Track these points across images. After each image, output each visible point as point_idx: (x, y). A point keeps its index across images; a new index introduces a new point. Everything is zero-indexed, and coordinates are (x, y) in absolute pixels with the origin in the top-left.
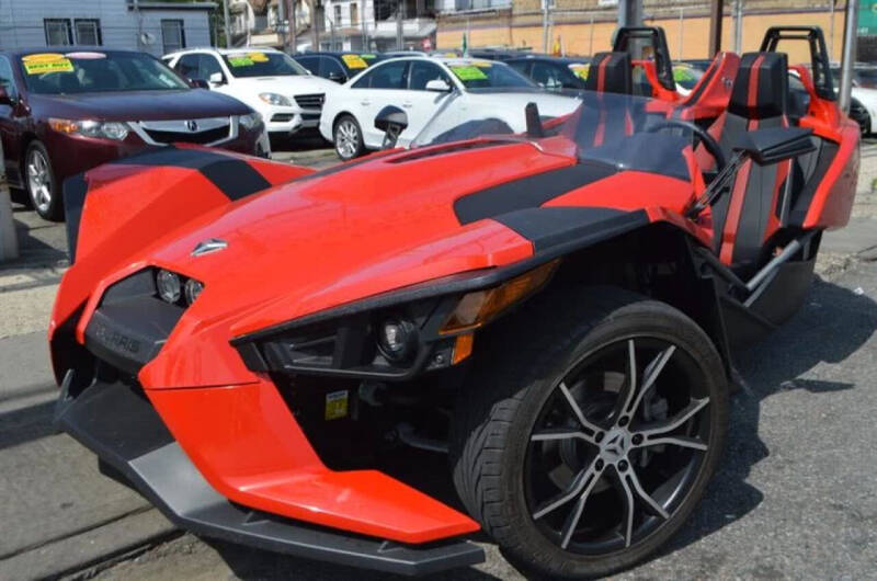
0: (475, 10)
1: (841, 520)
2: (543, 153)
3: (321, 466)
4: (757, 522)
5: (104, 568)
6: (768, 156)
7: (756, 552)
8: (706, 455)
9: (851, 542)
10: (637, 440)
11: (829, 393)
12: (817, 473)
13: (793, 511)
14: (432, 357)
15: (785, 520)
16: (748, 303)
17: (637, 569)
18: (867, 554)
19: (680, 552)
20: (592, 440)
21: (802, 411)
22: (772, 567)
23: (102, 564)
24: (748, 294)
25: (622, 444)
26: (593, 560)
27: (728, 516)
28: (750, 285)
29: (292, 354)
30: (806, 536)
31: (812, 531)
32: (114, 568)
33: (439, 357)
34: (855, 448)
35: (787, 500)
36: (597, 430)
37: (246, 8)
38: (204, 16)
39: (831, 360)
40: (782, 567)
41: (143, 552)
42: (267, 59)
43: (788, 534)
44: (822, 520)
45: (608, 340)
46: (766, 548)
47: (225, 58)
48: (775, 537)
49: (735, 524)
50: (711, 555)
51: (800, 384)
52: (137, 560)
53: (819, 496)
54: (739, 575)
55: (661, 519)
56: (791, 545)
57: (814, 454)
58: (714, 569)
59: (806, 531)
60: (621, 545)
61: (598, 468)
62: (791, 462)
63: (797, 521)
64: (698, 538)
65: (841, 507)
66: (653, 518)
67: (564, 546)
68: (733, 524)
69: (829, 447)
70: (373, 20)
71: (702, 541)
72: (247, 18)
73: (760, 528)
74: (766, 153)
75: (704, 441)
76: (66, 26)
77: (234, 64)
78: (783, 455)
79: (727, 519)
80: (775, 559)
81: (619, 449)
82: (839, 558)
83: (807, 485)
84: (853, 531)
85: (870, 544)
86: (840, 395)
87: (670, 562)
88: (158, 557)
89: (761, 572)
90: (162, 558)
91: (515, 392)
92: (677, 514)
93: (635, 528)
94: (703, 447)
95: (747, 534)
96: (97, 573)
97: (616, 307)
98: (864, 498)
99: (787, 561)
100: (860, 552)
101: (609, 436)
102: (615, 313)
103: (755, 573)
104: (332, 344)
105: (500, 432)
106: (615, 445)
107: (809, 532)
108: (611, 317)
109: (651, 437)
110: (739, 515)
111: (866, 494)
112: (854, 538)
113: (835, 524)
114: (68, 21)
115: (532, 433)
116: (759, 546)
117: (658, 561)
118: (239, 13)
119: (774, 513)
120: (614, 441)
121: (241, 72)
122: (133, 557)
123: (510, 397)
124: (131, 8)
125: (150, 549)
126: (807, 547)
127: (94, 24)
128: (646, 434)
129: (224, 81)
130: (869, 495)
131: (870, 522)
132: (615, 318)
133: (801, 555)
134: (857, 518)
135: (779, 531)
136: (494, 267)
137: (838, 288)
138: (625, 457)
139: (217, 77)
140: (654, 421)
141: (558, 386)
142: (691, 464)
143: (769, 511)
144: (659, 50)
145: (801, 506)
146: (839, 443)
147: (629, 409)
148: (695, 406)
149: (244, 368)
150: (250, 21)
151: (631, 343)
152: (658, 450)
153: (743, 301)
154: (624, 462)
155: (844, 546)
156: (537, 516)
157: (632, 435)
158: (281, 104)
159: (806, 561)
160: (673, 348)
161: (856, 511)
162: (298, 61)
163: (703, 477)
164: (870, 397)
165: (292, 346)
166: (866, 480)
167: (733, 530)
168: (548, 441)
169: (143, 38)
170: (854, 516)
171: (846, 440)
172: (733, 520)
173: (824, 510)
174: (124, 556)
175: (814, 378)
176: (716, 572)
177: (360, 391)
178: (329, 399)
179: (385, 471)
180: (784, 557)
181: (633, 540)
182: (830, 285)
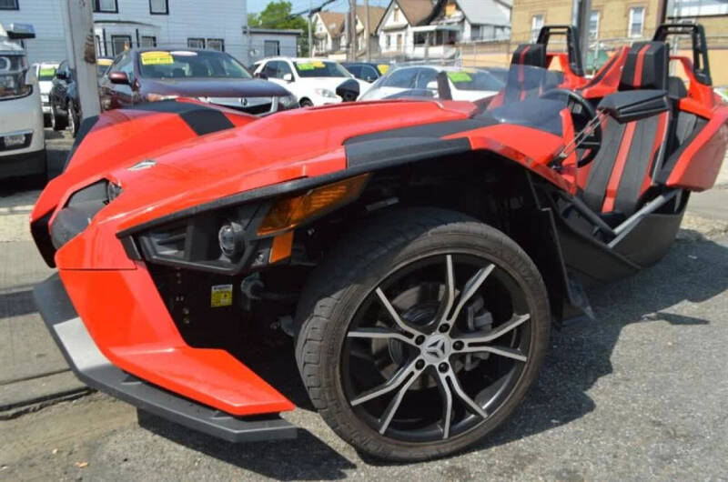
0: (484, 40)
1: (654, 436)
2: (442, 109)
3: (182, 343)
4: (578, 428)
5: (46, 405)
6: (623, 113)
7: (567, 456)
8: (526, 366)
9: (658, 457)
10: (459, 346)
11: (681, 326)
12: (648, 391)
13: (614, 422)
14: (255, 255)
15: (604, 430)
16: (612, 245)
17: (455, 458)
18: (670, 469)
19: (498, 448)
20: (412, 342)
21: (652, 339)
22: (575, 472)
23: (46, 402)
24: (614, 236)
25: (443, 348)
26: (411, 447)
27: (554, 421)
28: (617, 230)
29: (158, 248)
30: (618, 447)
31: (625, 443)
32: (54, 406)
33: (261, 256)
34: (689, 374)
35: (612, 413)
36: (417, 334)
37: (327, 36)
38: (293, 39)
39: (694, 299)
40: (585, 472)
41: (81, 396)
42: (323, 66)
43: (602, 443)
44: (638, 434)
45: (425, 253)
46: (577, 454)
47: (295, 64)
48: (590, 444)
49: (557, 429)
50: (526, 454)
51: (660, 317)
52: (74, 401)
53: (642, 412)
54: (542, 475)
55: (480, 418)
56: (601, 453)
57: (650, 375)
58: (522, 467)
59: (620, 442)
60: (440, 437)
61: (418, 367)
62: (628, 380)
63: (614, 433)
64: (519, 437)
65: (659, 424)
66: (473, 416)
67: (382, 431)
68: (556, 428)
69: (667, 370)
70: (412, 44)
71: (523, 440)
72: (327, 42)
73: (579, 434)
74: (621, 111)
75: (525, 353)
76: (202, 43)
77: (300, 68)
78: (623, 373)
79: (552, 424)
80: (582, 464)
81: (440, 353)
82: (642, 470)
83: (635, 401)
84: (663, 447)
85: (675, 460)
86: (690, 329)
87: (486, 455)
88: (90, 401)
89: (564, 474)
90: (92, 403)
91: (333, 293)
92: (495, 414)
93: (452, 423)
94: (523, 358)
95: (564, 438)
96: (41, 408)
97: (435, 225)
98: (683, 418)
99: (592, 467)
100: (663, 468)
101: (431, 339)
102: (434, 230)
103: (558, 475)
104: (183, 239)
105: (318, 326)
106: (437, 348)
107: (622, 444)
108: (429, 233)
109: (471, 345)
110: (565, 421)
111: (685, 414)
112: (661, 453)
113: (648, 438)
114: (203, 40)
115: (349, 330)
116: (572, 450)
117: (476, 453)
118: (322, 39)
119: (597, 422)
120: (435, 344)
121: (305, 73)
122: (72, 399)
123: (329, 296)
124: (245, 32)
125: (86, 394)
126: (615, 456)
127: (220, 42)
128: (466, 341)
129: (293, 79)
130: (689, 416)
131: (682, 440)
132: (432, 234)
133: (607, 463)
134: (671, 436)
135: (595, 438)
136: (306, 177)
137: (717, 245)
138: (446, 360)
139: (288, 77)
140: (478, 330)
141: (374, 290)
142: (512, 372)
143: (593, 420)
144: (572, 45)
145: (623, 419)
146: (676, 368)
147: (449, 317)
148: (516, 320)
149: (125, 255)
150: (329, 45)
151: (449, 258)
152: (482, 357)
153: (607, 242)
154: (445, 364)
155: (649, 460)
156: (354, 403)
157: (454, 341)
158: (329, 96)
159: (608, 469)
160: (492, 267)
161: (672, 428)
162: (347, 69)
163: (523, 384)
164: (716, 332)
165: (158, 240)
166: (690, 402)
167: (552, 434)
168: (378, 339)
169: (252, 53)
170: (668, 433)
171: (683, 365)
172: (557, 425)
173: (643, 425)
174: (63, 398)
175: (672, 312)
176: (522, 470)
177: (242, 285)
178: (214, 290)
179: (228, 351)
180: (591, 464)
181: (451, 434)
182: (711, 243)
